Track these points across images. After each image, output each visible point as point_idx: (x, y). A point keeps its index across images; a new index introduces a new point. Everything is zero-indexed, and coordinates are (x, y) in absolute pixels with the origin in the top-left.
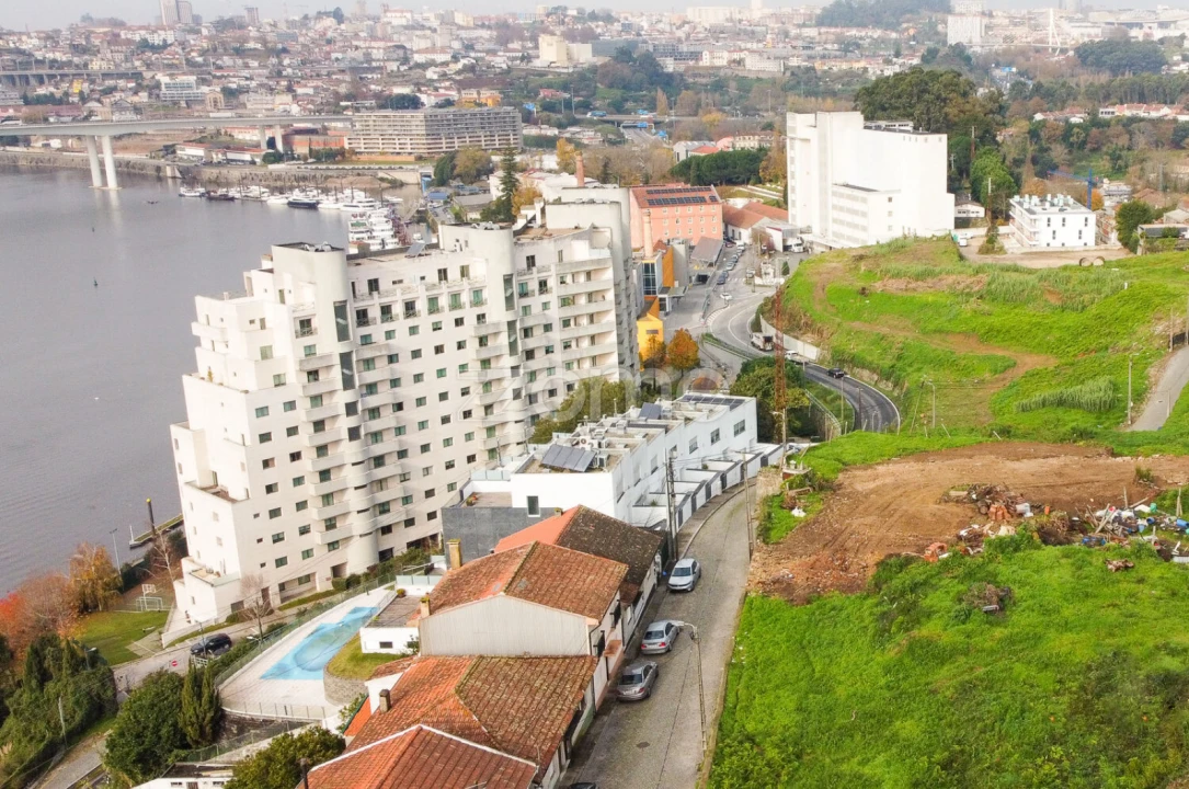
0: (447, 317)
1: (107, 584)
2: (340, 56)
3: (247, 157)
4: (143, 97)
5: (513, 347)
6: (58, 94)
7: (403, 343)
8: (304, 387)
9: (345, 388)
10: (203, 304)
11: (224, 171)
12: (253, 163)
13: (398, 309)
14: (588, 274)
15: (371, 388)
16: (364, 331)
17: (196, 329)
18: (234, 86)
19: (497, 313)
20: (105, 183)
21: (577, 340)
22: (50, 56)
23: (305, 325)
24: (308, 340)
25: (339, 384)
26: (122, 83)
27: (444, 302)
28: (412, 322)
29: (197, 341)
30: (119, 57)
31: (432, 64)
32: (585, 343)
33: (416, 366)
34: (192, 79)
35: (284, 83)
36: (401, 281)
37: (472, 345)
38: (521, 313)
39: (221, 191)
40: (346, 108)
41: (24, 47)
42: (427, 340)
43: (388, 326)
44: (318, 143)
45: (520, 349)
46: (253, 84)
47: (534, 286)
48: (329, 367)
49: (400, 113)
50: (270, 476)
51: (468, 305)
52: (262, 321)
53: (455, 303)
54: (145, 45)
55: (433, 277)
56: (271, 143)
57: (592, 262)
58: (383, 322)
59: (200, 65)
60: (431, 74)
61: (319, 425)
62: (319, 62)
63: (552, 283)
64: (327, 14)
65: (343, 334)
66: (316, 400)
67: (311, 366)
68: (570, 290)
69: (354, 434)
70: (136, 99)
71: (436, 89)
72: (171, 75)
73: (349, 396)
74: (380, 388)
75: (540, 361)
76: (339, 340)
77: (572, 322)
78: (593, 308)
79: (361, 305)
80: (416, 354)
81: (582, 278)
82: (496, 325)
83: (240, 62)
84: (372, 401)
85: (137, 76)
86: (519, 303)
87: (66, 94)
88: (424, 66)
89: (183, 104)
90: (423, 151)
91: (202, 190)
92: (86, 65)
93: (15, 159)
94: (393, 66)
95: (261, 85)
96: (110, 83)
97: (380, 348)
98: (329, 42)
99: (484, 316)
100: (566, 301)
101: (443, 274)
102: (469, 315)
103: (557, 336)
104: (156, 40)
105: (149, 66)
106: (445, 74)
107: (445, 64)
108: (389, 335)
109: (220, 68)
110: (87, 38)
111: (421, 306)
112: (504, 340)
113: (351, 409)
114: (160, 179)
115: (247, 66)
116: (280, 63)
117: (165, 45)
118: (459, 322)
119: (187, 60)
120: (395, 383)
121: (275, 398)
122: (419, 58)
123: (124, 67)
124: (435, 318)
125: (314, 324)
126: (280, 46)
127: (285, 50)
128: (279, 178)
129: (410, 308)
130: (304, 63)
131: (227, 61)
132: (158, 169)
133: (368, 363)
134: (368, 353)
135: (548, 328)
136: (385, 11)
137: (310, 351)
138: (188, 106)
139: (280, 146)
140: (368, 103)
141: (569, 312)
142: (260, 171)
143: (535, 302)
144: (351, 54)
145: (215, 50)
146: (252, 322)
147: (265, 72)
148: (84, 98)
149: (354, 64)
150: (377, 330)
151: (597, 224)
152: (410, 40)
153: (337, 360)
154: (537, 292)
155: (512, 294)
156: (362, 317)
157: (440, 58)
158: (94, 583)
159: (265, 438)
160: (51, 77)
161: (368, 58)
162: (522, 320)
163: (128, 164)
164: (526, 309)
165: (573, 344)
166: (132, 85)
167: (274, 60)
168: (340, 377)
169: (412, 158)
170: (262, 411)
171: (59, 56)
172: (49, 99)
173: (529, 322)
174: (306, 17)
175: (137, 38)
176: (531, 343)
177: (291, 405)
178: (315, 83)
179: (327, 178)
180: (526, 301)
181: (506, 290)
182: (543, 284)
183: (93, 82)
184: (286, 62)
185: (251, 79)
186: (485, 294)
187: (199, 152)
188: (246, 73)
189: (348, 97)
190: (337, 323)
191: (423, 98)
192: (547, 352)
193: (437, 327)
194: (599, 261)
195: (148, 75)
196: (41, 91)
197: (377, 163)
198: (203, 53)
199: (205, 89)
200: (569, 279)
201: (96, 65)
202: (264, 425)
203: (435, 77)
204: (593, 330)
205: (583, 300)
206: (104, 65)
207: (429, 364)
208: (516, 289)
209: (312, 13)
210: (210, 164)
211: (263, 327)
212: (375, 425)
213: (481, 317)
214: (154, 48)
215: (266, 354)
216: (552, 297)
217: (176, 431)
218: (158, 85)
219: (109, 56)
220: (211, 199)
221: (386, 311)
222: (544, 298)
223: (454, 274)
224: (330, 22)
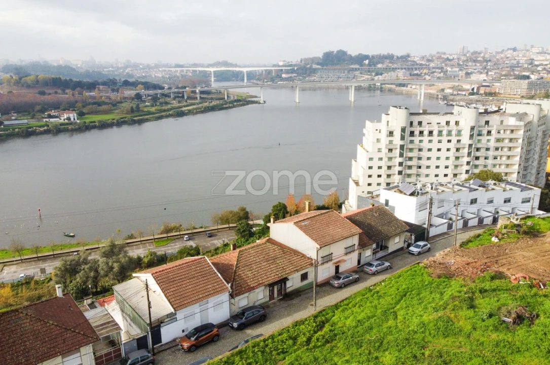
0: (445, 139)
1: (336, 204)
2: (508, 62)
3: (464, 93)
4: (442, 74)
5: (469, 154)
6: (419, 73)
7: (425, 145)
8: (386, 154)
9: (400, 157)
10: (368, 123)
11: (455, 97)
12: (465, 95)
13: (426, 133)
14: (512, 131)
15: (410, 159)
16: (412, 138)
17: (365, 131)
18: (469, 72)
19: (466, 140)
20: (420, 99)
21: (501, 156)
22: (421, 62)
23: (391, 134)
24: (391, 138)
25: (398, 155)
26: (437, 70)
27: (445, 133)
28: (430, 138)
29: (364, 135)
30: (439, 62)
31: (541, 65)
32: (504, 158)
33: (429, 154)
34: (457, 69)
35: (486, 71)
36: (430, 123)
37: (453, 150)
38: (476, 142)
39: (451, 103)
40: (503, 79)
41: (415, 60)
42: (435, 145)
43: (421, 138)
44: (488, 90)
45: (472, 155)
46: (476, 71)
47: (485, 132)
48: (396, 149)
49: (519, 81)
50: (370, 180)
51: (454, 135)
52: (380, 130)
53: (449, 133)
54: (448, 59)
55: (443, 123)
56: (473, 89)
57: (515, 126)
58: (419, 136)
59: (461, 65)
60: (539, 68)
61: (389, 168)
62: (500, 64)
63: (493, 132)
64: (511, 49)
65: (403, 138)
66: (390, 159)
67: (391, 147)
68: (502, 136)
69: (400, 173)
70: (440, 75)
71: (539, 74)
72: (452, 68)
73: (401, 160)
74: (414, 159)
75: (481, 162)
76: (401, 140)
77: (500, 149)
78: (511, 145)
79: (412, 129)
80: (430, 150)
81: (508, 132)
82: (465, 144)
83: (474, 64)
84: (409, 163)
85: (442, 68)
86: (476, 138)
87: (421, 73)
88: (537, 66)
89: (453, 77)
90: (524, 94)
91: (446, 102)
92: (429, 65)
93: (402, 91)
94: (526, 66)
95: (478, 72)
96: (434, 70)
97: (415, 145)
98: (507, 58)
99: (460, 141)
100: (498, 140)
101: (448, 123)
102: (454, 139)
103: (491, 153)
104: (451, 58)
105: (446, 65)
106: (545, 68)
107: (547, 65)
108: (421, 141)
109: (467, 66)
110: (432, 58)
111: (435, 133)
112: (466, 151)
113: (401, 164)
114: (437, 98)
115: (476, 65)
116: (487, 65)
117: (453, 59)
118: (449, 141)
119: (458, 64)
120: (420, 159)
121: (376, 156)
122: (536, 63)
123: (440, 66)
124: (440, 138)
125: (394, 133)
126: (489, 59)
127: (490, 61)
128: (471, 100)
129: (431, 133)
130: (495, 64)
131: (470, 64)
132: (438, 95)
133: (411, 150)
134: (411, 146)
135: (488, 149)
136: (532, 48)
137: (391, 142)
138: (454, 77)
139: (475, 91)
140: (511, 78)
141: (499, 145)
142: (466, 98)
143: (484, 139)
144: (512, 61)
145: (468, 60)
146: (377, 130)
147: (481, 67)
148: (425, 74)
149: (512, 65)
150: (417, 139)
151: (527, 113)
152: (537, 57)
153: (399, 147)
154: (486, 135)
155: (473, 134)
156: (412, 133)
157: (545, 63)
158: (332, 203)
159: (370, 168)
160: (419, 68)
161: (518, 63)
162: (476, 144)
163: (430, 94)
164: (479, 141)
165: (499, 158)
166: (440, 71)
167: (485, 64)
168: (399, 153)
169: (520, 97)
170: (371, 159)
171: (423, 63)
172: (417, 75)
173: (479, 146)
174: (503, 50)
175: (446, 57)
176: (478, 154)
177: (381, 159)
178: (495, 71)
179: (487, 101)
180: (480, 138)
181: (471, 132)
182: (489, 133)
183: (429, 70)
184: (489, 64)
185: (476, 69)
186: (462, 133)
187: (450, 91)
188: (474, 68)
189: (505, 75)
190: (401, 134)
191: (532, 76)
192: (485, 158)
193: (440, 142)
194: (517, 126)
195: (445, 68)
196: (415, 72)
197: (506, 97)
198: (464, 61)
199: (460, 72)
200: (502, 132)
201: (432, 65)
202: (371, 164)
203: (541, 69)
204: (509, 153)
205: (507, 141)
206: (434, 65)
207: (434, 154)
208: (475, 132)
209: (506, 49)
210: (452, 95)
211: (380, 132)
212: (409, 172)
213: (459, 141)
214: (450, 60)
215: (378, 140)
216: (492, 138)
217: (353, 161)
218: (447, 71)
219: (436, 62)
220: (447, 105)
221: (421, 133)
222: (489, 138)
223: (452, 123)
224: (511, 52)
